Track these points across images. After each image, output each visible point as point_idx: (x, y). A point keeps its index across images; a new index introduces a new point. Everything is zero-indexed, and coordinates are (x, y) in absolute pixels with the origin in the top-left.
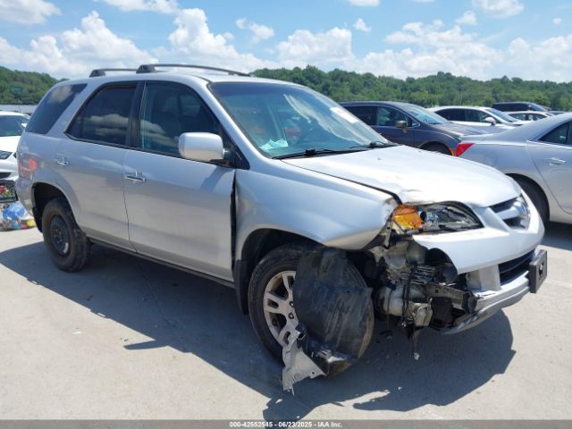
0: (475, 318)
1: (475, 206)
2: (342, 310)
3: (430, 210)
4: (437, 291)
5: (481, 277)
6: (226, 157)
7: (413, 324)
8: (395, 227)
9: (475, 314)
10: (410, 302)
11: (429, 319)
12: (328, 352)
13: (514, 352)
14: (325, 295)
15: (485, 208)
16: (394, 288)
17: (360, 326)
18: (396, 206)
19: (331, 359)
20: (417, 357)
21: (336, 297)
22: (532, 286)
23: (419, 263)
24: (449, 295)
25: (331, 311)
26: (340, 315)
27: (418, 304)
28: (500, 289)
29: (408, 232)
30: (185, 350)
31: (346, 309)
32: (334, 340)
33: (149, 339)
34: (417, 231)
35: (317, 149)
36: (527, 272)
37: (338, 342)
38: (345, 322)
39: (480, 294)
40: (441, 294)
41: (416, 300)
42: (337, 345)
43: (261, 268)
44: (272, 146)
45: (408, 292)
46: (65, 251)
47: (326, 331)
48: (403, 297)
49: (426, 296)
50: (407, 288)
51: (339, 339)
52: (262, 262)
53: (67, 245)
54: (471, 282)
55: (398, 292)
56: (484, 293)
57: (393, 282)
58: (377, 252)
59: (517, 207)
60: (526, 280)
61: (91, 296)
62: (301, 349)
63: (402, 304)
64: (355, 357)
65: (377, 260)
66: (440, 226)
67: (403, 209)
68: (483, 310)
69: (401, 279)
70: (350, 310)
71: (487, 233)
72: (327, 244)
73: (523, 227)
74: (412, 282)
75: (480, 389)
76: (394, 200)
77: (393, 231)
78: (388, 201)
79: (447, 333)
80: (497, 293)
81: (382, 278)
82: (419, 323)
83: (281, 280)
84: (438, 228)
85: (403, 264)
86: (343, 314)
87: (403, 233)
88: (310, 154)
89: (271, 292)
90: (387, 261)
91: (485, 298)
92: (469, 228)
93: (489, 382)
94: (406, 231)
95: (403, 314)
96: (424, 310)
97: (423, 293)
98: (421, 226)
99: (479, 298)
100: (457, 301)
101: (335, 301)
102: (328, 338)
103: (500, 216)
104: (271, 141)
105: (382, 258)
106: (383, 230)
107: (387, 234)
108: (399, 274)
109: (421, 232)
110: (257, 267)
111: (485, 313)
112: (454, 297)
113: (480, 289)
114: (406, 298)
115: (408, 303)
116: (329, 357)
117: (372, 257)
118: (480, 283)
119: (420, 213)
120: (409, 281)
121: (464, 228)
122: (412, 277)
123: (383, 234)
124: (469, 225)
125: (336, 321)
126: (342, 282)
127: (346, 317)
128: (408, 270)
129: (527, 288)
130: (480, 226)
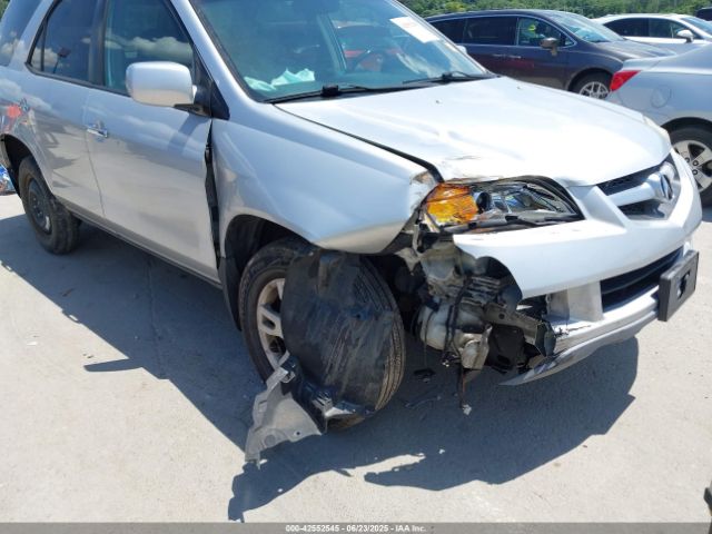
0: (553, 364)
1: (572, 184)
2: (348, 342)
3: (495, 191)
4: (502, 316)
5: (571, 300)
6: (198, 100)
7: (460, 364)
8: (426, 221)
9: (553, 357)
10: (457, 331)
11: (483, 359)
12: (326, 401)
13: (632, 399)
14: (326, 320)
15: (590, 187)
16: (436, 308)
17: (376, 366)
18: (435, 184)
19: (330, 412)
20: (467, 410)
21: (341, 324)
22: (662, 310)
23: (477, 272)
24: (519, 323)
25: (333, 343)
26: (346, 351)
27: (469, 335)
28: (602, 318)
29: (448, 229)
30: (161, 376)
31: (353, 342)
32: (338, 384)
33: (121, 356)
34: (466, 225)
35: (342, 86)
36: (656, 289)
37: (344, 387)
38: (353, 359)
39: (564, 328)
40: (507, 321)
41: (467, 328)
42: (343, 391)
43: (249, 271)
44: (288, 79)
45: (456, 315)
46: (47, 226)
47: (327, 370)
48: (447, 324)
49: (485, 322)
50: (454, 311)
51: (345, 382)
52: (250, 263)
53: (47, 219)
54: (555, 307)
55: (441, 316)
56: (570, 326)
57: (437, 300)
58: (408, 255)
59: (652, 183)
60: (653, 301)
61: (72, 290)
62: (290, 394)
63: (444, 334)
64: (372, 408)
65: (411, 268)
66: (508, 218)
67: (446, 189)
68: (566, 353)
69: (448, 296)
70: (361, 342)
71: (589, 228)
72: (323, 244)
73: (661, 215)
74: (463, 301)
75: (562, 459)
76: (430, 176)
77: (425, 226)
78: (419, 178)
79: (509, 383)
80: (595, 325)
81: (421, 293)
82: (467, 364)
83: (275, 290)
84: (504, 220)
85: (450, 274)
86: (350, 348)
87: (437, 231)
88: (330, 93)
89: (265, 306)
90: (426, 268)
91: (571, 334)
92: (558, 220)
93: (579, 448)
94: (441, 228)
95: (446, 348)
96: (475, 347)
97: (481, 318)
98: (475, 218)
99: (560, 334)
100: (530, 334)
101: (339, 329)
102: (329, 380)
103: (614, 200)
104: (287, 72)
105: (419, 265)
106: (408, 224)
107: (414, 231)
108: (445, 288)
109: (472, 227)
110: (246, 270)
111: (570, 357)
112: (527, 327)
113: (565, 319)
114: (451, 325)
115: (453, 334)
116: (329, 408)
117: (402, 262)
118: (567, 310)
119: (477, 194)
120: (459, 299)
121: (549, 221)
122: (464, 293)
123: (408, 232)
124: (560, 215)
125: (340, 358)
126: (350, 301)
127: (355, 353)
128: (460, 282)
129: (653, 313)
130: (579, 217)
